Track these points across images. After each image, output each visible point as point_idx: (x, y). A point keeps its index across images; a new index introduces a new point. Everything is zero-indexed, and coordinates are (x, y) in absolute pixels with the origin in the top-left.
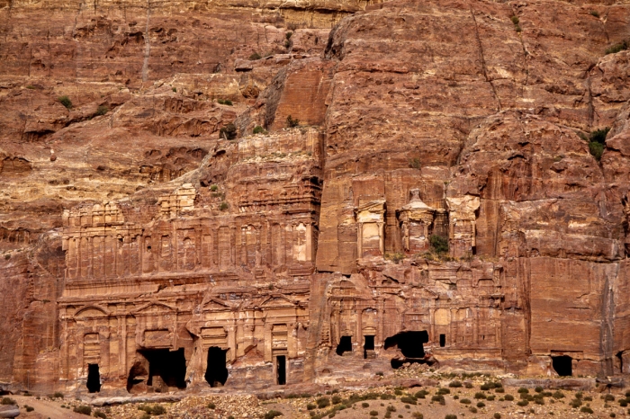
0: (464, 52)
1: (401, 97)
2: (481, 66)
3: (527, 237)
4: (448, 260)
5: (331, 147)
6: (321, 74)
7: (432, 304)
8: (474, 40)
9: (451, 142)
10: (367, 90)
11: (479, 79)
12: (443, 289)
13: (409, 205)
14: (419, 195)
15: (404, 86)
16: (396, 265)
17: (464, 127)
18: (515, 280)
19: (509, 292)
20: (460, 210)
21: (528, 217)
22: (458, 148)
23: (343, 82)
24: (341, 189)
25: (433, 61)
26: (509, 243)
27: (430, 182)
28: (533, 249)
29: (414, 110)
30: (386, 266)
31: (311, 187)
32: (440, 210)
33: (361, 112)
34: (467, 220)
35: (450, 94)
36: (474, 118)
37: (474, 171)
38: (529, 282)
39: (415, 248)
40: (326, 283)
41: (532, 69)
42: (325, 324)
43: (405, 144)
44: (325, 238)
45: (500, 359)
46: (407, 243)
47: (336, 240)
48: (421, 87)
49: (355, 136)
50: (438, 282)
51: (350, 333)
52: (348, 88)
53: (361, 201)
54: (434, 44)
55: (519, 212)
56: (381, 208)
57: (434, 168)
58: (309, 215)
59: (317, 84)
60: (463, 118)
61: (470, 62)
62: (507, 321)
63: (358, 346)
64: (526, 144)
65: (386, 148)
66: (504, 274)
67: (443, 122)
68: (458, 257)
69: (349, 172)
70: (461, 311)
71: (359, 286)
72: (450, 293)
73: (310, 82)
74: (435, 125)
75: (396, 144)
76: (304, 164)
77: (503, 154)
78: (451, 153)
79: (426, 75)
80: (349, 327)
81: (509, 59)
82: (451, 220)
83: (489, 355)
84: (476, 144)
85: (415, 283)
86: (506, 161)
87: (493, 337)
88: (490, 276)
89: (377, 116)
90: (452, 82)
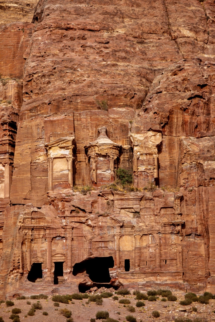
0: (151, 15)
1: (92, 51)
2: (167, 27)
3: (205, 168)
4: (132, 190)
5: (27, 93)
6: (22, 34)
7: (117, 231)
8: (161, 7)
9: (136, 88)
10: (62, 45)
11: (165, 38)
12: (127, 217)
13: (96, 141)
14: (106, 132)
15: (96, 41)
16: (83, 196)
17: (150, 77)
18: (195, 208)
19: (189, 219)
20: (143, 145)
21: (206, 150)
22: (143, 93)
23: (40, 38)
24: (34, 128)
25: (123, 22)
26: (189, 174)
27: (116, 121)
28: (211, 179)
29: (104, 60)
30: (75, 197)
31: (9, 131)
32: (126, 147)
33: (55, 63)
34: (149, 154)
35: (137, 49)
36: (159, 69)
37: (156, 110)
38: (207, 210)
39: (102, 180)
40: (18, 214)
41: (212, 31)
42: (16, 252)
43: (94, 89)
44: (19, 174)
45: (181, 282)
46: (95, 176)
47: (29, 175)
48: (111, 42)
49: (49, 82)
50: (123, 211)
51: (41, 260)
52: (45, 43)
53: (52, 139)
54: (124, 8)
55: (198, 146)
56: (70, 144)
57: (120, 109)
58: (7, 156)
59: (18, 43)
60: (149, 69)
61: (156, 24)
62: (188, 246)
63: (48, 272)
64: (204, 86)
65: (76, 92)
66: (184, 203)
67: (130, 71)
68: (141, 188)
69: (42, 114)
70: (144, 237)
71: (49, 216)
72: (134, 221)
73: (12, 41)
74: (122, 73)
75: (86, 89)
76: (3, 110)
77: (183, 95)
78: (136, 97)
79: (117, 34)
80: (39, 255)
81: (192, 21)
82: (134, 154)
83: (171, 278)
84: (159, 87)
85: (101, 212)
86: (186, 100)
87: (174, 261)
88: (171, 205)
89: (70, 65)
90: (140, 40)
